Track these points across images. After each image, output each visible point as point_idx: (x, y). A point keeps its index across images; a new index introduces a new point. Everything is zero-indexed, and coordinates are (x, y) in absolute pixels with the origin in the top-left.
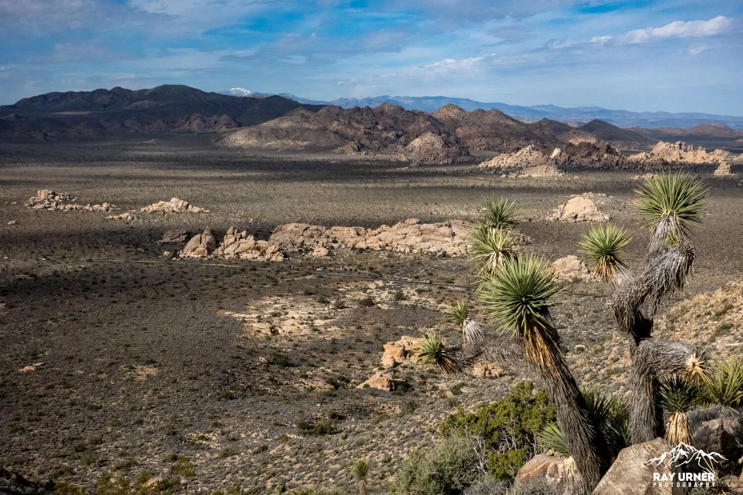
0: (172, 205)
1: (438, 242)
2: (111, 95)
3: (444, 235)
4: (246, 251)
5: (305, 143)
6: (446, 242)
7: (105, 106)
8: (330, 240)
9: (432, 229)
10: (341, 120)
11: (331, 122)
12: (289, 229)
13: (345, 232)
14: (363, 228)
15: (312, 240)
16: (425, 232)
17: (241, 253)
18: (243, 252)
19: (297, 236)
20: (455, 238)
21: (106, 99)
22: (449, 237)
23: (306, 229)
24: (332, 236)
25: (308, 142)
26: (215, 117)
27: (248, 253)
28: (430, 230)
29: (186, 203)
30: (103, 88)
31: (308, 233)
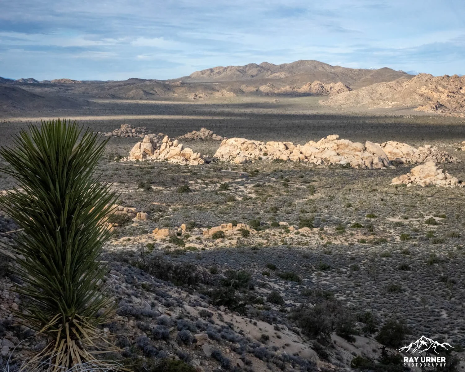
0: (201, 134)
1: (350, 156)
2: (259, 68)
3: (356, 150)
4: (173, 157)
5: (393, 103)
6: (357, 155)
7: (253, 76)
8: (262, 153)
9: (347, 144)
10: (430, 85)
11: (420, 87)
12: (230, 143)
13: (275, 147)
14: (292, 143)
15: (247, 152)
16: (340, 147)
17: (169, 158)
18: (171, 157)
19: (235, 149)
20: (366, 152)
21: (254, 72)
22: (360, 151)
23: (243, 143)
24: (265, 150)
25: (396, 102)
26: (331, 84)
27: (174, 158)
28: (345, 144)
29: (211, 132)
30: (254, 63)
31: (245, 146)
